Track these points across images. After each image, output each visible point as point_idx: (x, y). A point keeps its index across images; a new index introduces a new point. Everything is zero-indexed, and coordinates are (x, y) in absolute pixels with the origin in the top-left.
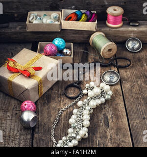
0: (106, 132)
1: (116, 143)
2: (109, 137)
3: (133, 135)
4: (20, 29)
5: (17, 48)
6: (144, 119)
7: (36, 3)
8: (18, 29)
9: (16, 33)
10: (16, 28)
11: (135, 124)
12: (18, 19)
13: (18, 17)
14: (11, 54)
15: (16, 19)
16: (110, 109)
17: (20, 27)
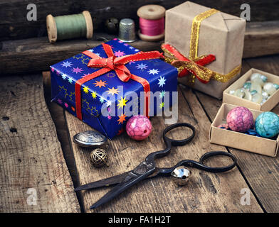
4: (22, 50)
5: (19, 83)
6: (270, 173)
7: (45, 5)
8: (18, 50)
9: (15, 57)
10: (15, 48)
12: (15, 35)
13: (15, 30)
14: (11, 94)
15: (12, 35)
17: (20, 47)
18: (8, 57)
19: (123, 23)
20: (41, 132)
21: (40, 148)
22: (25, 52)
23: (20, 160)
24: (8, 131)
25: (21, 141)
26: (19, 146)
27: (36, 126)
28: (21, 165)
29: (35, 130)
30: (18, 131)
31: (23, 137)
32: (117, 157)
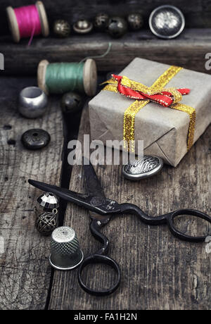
21: (35, 166)
23: (6, 179)
24: (5, 143)
25: (16, 156)
26: (12, 161)
28: (6, 184)
30: (16, 144)
32: (119, 188)
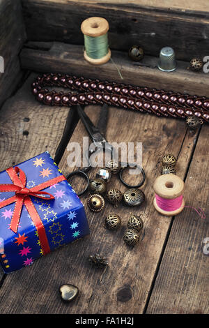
0: (124, 256)
1: (129, 277)
2: (124, 265)
3: (160, 271)
8: (62, 57)
9: (57, 62)
10: (60, 53)
11: (172, 254)
13: (68, 34)
15: (65, 38)
16: (147, 219)
17: (66, 53)
18: (52, 60)
19: (162, 54)
20: (46, 141)
22: (68, 60)
24: (21, 133)
25: (25, 146)
26: (22, 150)
27: (46, 135)
29: (43, 138)
30: (29, 135)
31: (29, 142)
